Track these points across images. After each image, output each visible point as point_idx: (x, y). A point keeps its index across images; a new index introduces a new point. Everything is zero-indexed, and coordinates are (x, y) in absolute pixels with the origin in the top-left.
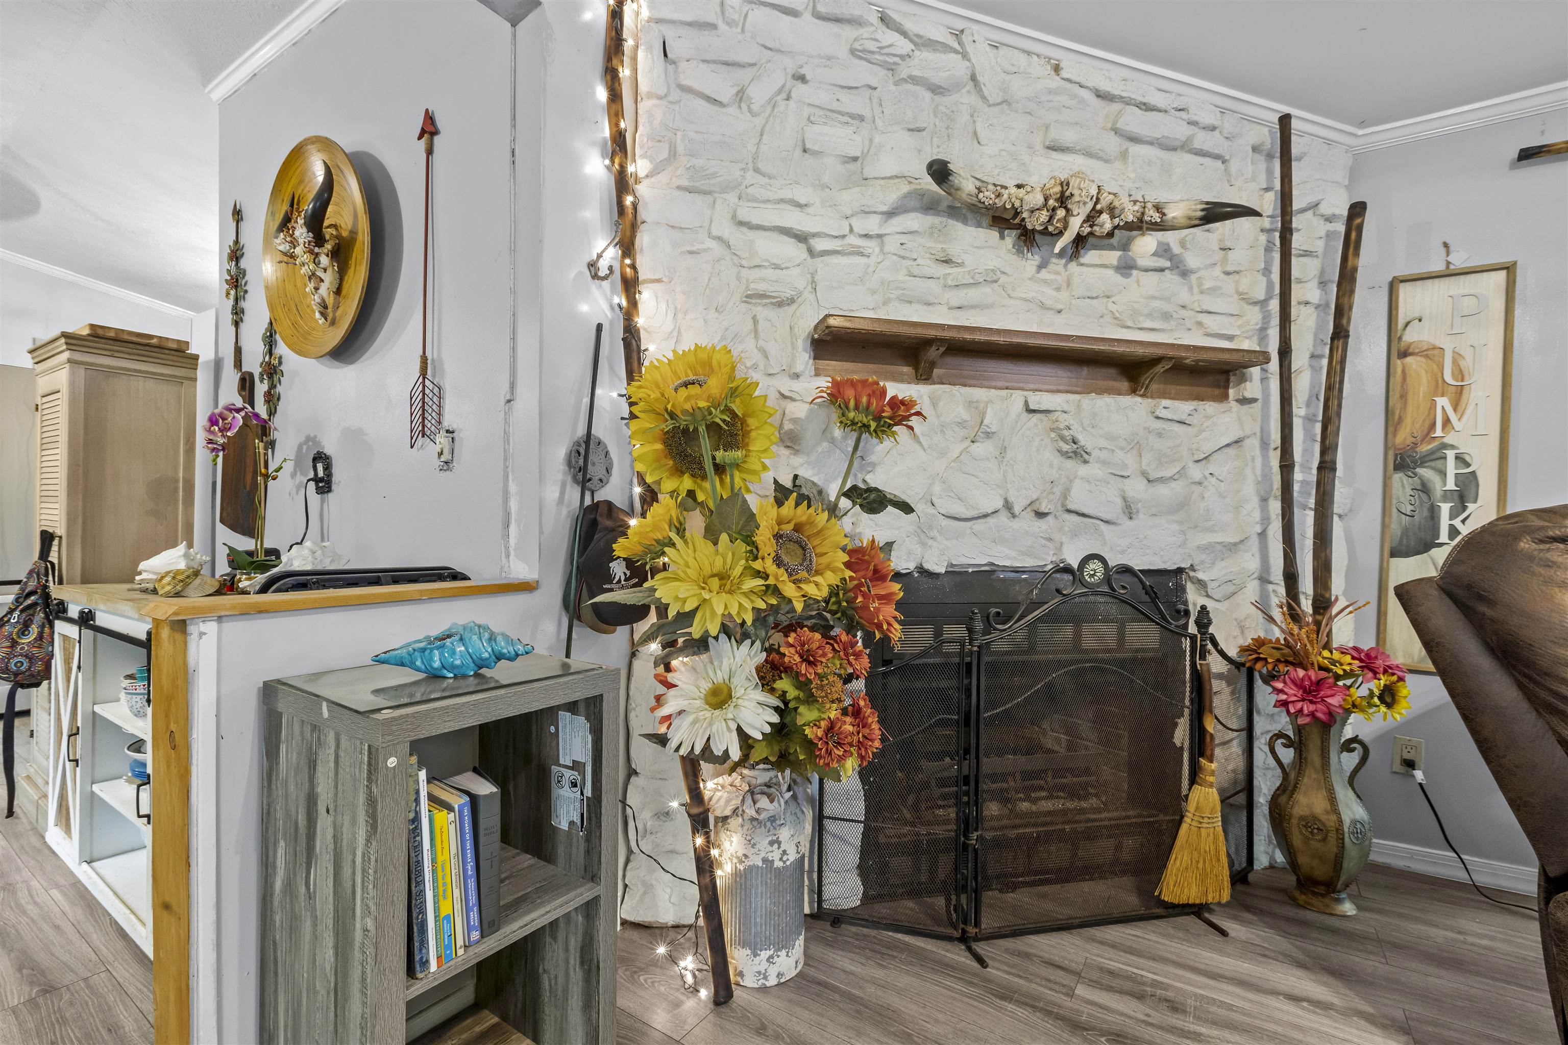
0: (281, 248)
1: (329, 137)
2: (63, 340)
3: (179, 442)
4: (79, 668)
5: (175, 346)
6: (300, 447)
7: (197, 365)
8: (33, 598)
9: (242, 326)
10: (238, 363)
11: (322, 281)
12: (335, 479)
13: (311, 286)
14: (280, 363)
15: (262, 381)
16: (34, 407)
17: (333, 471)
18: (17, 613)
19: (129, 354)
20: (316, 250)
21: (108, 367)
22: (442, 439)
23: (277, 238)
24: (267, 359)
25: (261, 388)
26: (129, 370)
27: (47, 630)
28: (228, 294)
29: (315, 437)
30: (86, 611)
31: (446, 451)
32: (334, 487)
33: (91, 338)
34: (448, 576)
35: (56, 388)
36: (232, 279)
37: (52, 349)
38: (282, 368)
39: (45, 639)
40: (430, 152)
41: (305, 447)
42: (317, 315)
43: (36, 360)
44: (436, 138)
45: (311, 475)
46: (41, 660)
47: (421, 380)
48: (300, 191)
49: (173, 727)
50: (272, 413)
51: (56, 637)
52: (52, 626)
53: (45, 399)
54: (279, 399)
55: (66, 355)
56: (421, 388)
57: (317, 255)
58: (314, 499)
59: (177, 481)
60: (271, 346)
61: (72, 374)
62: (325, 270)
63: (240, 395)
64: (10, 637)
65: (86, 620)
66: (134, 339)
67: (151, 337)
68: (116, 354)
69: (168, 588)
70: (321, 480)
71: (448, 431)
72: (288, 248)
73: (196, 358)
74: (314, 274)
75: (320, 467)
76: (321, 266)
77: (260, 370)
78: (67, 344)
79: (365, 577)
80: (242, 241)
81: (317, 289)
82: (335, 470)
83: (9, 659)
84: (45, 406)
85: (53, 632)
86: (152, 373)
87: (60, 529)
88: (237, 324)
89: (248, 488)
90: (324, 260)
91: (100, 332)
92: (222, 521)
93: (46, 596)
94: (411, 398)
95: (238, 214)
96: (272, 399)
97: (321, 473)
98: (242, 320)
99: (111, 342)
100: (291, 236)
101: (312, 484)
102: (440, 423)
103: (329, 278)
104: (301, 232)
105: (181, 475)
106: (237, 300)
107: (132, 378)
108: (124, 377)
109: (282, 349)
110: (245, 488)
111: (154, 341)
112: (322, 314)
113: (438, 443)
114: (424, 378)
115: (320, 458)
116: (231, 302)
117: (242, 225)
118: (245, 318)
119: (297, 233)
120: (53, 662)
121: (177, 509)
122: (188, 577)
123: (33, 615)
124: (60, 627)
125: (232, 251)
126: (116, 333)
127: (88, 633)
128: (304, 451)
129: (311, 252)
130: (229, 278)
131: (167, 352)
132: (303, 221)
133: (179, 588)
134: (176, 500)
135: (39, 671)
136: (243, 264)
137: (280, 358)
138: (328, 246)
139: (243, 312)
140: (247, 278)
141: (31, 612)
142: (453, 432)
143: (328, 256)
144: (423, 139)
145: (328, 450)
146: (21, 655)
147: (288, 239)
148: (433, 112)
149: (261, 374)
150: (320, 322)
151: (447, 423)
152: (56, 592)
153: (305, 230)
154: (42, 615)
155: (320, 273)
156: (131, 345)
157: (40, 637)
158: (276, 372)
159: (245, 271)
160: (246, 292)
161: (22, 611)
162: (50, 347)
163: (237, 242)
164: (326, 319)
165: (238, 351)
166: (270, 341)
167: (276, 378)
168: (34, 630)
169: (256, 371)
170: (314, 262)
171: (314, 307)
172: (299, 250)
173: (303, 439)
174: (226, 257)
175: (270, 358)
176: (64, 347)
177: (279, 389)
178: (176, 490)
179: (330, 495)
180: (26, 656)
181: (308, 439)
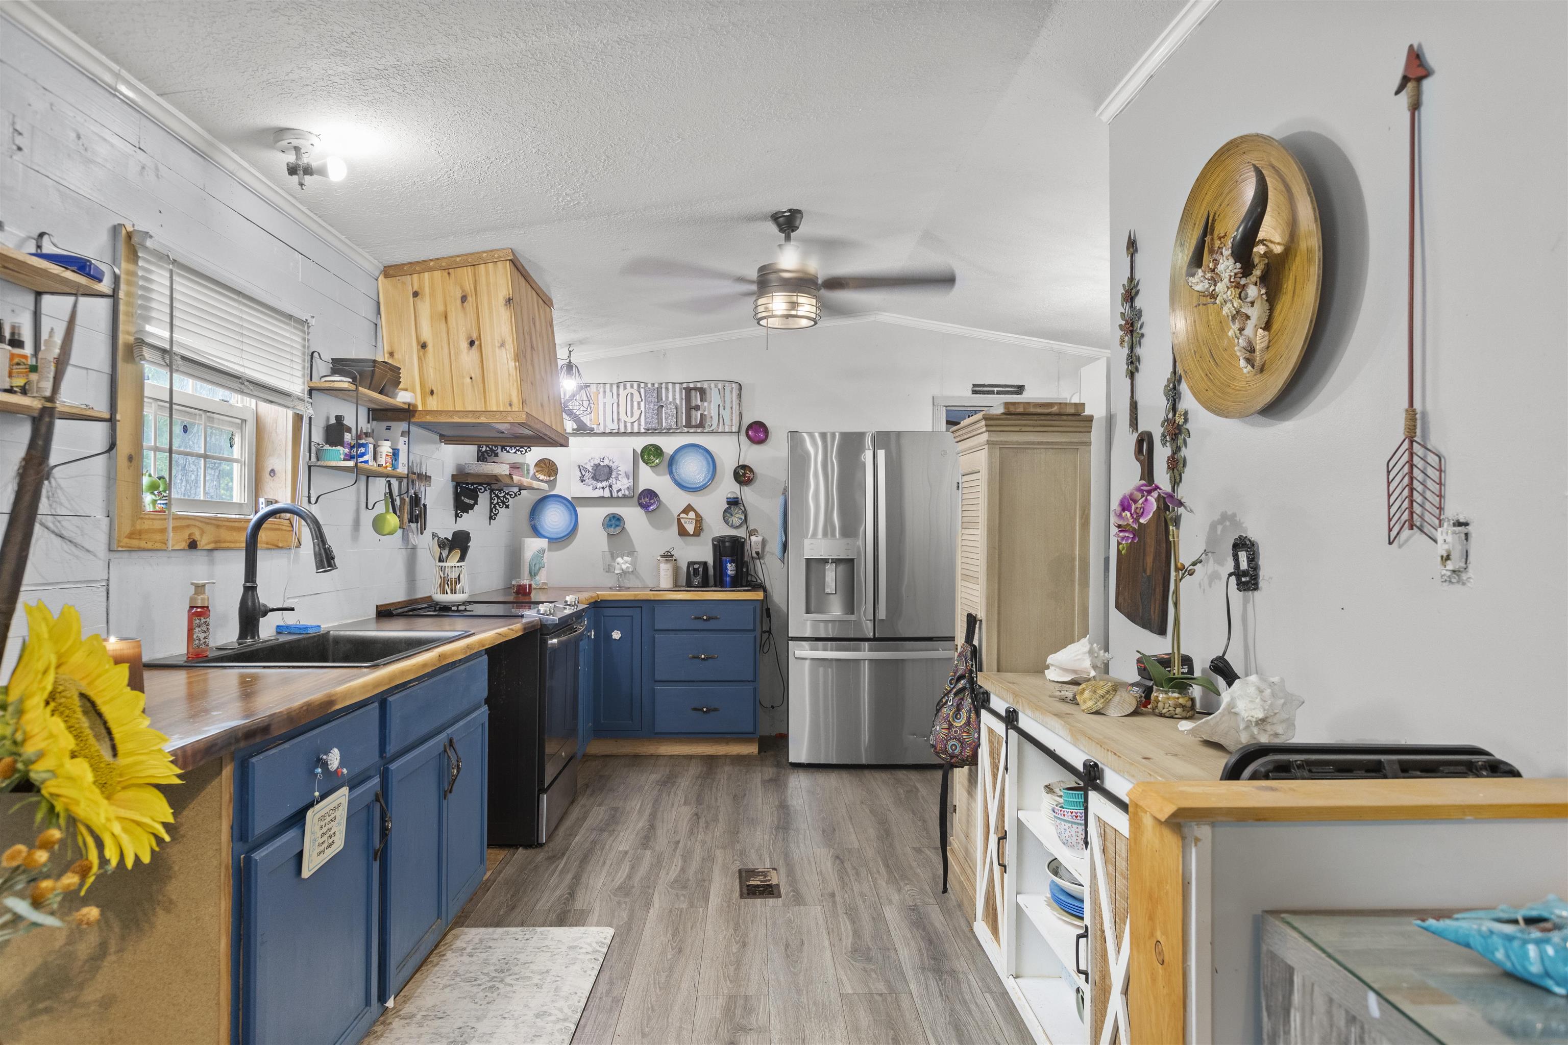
0: (1199, 288)
1: (1260, 132)
2: (983, 423)
3: (1075, 515)
4: (1006, 769)
5: (1072, 411)
6: (1213, 527)
7: (1091, 427)
8: (962, 682)
9: (1138, 376)
10: (1134, 422)
11: (1248, 317)
12: (1263, 573)
13: (1235, 327)
14: (1186, 420)
15: (1164, 444)
16: (956, 485)
17: (1260, 563)
18: (951, 696)
19: (1034, 426)
20: (1243, 281)
21: (1018, 443)
22: (1446, 537)
23: (1193, 275)
24: (1170, 416)
25: (1162, 454)
26: (1033, 443)
27: (973, 715)
28: (1122, 341)
29: (1234, 515)
30: (1011, 710)
31: (1455, 555)
32: (1262, 584)
33: (1004, 416)
34: (1484, 767)
35: (977, 469)
36: (1127, 323)
37: (973, 430)
38: (1188, 426)
39: (974, 725)
40: (1415, 106)
41: (1220, 528)
42: (1242, 363)
43: (958, 439)
44: (1426, 84)
45: (1230, 566)
46: (969, 745)
47: (1406, 445)
48: (1216, 208)
49: (1159, 936)
50: (1176, 482)
51: (982, 725)
52: (978, 715)
53: (966, 478)
54: (1184, 465)
55: (985, 437)
56: (1406, 457)
57: (1244, 287)
58: (1236, 596)
59: (1074, 559)
60: (1175, 400)
61: (990, 455)
62: (1252, 303)
63: (1138, 459)
64: (946, 719)
65: (1010, 719)
66: (1039, 410)
67: (1050, 405)
68: (1024, 429)
69: (1090, 704)
70: (1245, 573)
71: (1459, 524)
72: (1207, 286)
73: (1090, 419)
74: (1238, 312)
75: (1243, 556)
76: (1249, 300)
77: (1162, 430)
78: (986, 426)
79: (1361, 761)
80: (1137, 277)
81: (1241, 330)
82: (1262, 562)
83: (947, 741)
84: (965, 485)
85: (980, 721)
86: (1052, 443)
87: (981, 614)
88: (1132, 375)
89: (1148, 573)
90: (1253, 291)
91: (1012, 409)
92: (1118, 607)
93: (972, 682)
94: (1389, 472)
95: (1132, 246)
96: (1176, 465)
97: (1244, 565)
98: (1137, 370)
99: (1019, 417)
100: (1213, 271)
101: (1233, 578)
102: (1441, 508)
103: (1256, 313)
104: (1227, 266)
105: (1077, 553)
106: (1132, 348)
107: (1035, 451)
108: (1029, 451)
109: (1188, 402)
110: (1145, 571)
111: (1055, 409)
112: (1249, 361)
113: (1440, 541)
114: (1412, 442)
115: (1242, 544)
116: (1126, 351)
117: (1138, 257)
118: (1141, 367)
119: (1221, 268)
120: (980, 751)
121: (1074, 590)
122: (1108, 692)
123: (962, 699)
124: (986, 718)
125: (1126, 291)
126: (1024, 408)
127: (1013, 734)
128: (1219, 532)
129: (1238, 285)
130: (1123, 323)
131: (1065, 418)
132: (1230, 251)
133: (1100, 705)
134: (1073, 581)
135: (968, 756)
136: (1139, 303)
137: (1186, 414)
138: (1257, 272)
139: (1139, 360)
140: (1143, 319)
141: (961, 696)
142: (1466, 524)
143: (1256, 284)
144: (1403, 93)
145: (1253, 534)
146: (955, 738)
147: (1208, 275)
148: (1420, 46)
149: (1163, 435)
150: (1245, 371)
151: (1453, 510)
152: (983, 681)
153: (1231, 261)
154: (970, 701)
155: (1246, 310)
156: (1035, 417)
157: (968, 723)
158: (1180, 431)
159: (1140, 311)
160: (1142, 335)
161: (956, 694)
162: (970, 429)
163: (1131, 279)
164: (1253, 366)
165: (1134, 406)
166: (1173, 395)
167: (1180, 442)
168: (964, 714)
169: (1157, 433)
170: (1240, 298)
171: (1239, 354)
172: (1220, 287)
173: (1217, 517)
174: (1119, 298)
175: (1174, 415)
176: (984, 429)
177: (1184, 452)
178: (1072, 569)
179: (1256, 593)
180: (959, 740)
181: (1224, 517)
